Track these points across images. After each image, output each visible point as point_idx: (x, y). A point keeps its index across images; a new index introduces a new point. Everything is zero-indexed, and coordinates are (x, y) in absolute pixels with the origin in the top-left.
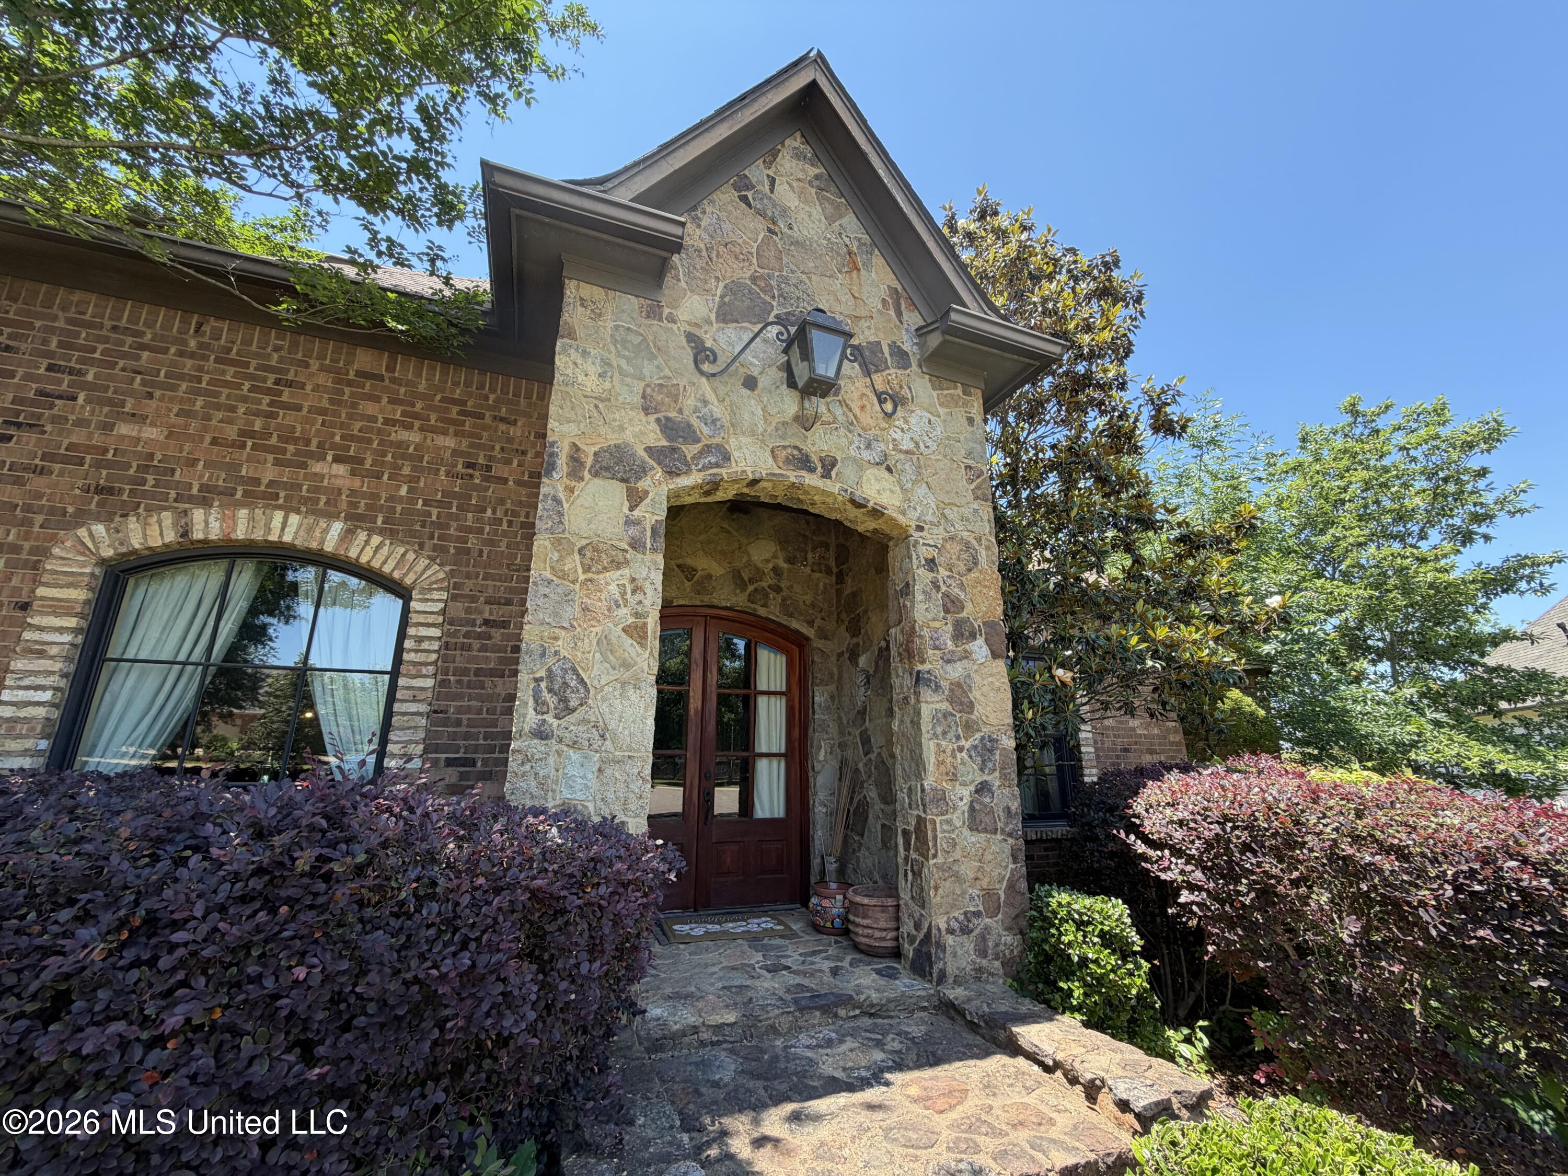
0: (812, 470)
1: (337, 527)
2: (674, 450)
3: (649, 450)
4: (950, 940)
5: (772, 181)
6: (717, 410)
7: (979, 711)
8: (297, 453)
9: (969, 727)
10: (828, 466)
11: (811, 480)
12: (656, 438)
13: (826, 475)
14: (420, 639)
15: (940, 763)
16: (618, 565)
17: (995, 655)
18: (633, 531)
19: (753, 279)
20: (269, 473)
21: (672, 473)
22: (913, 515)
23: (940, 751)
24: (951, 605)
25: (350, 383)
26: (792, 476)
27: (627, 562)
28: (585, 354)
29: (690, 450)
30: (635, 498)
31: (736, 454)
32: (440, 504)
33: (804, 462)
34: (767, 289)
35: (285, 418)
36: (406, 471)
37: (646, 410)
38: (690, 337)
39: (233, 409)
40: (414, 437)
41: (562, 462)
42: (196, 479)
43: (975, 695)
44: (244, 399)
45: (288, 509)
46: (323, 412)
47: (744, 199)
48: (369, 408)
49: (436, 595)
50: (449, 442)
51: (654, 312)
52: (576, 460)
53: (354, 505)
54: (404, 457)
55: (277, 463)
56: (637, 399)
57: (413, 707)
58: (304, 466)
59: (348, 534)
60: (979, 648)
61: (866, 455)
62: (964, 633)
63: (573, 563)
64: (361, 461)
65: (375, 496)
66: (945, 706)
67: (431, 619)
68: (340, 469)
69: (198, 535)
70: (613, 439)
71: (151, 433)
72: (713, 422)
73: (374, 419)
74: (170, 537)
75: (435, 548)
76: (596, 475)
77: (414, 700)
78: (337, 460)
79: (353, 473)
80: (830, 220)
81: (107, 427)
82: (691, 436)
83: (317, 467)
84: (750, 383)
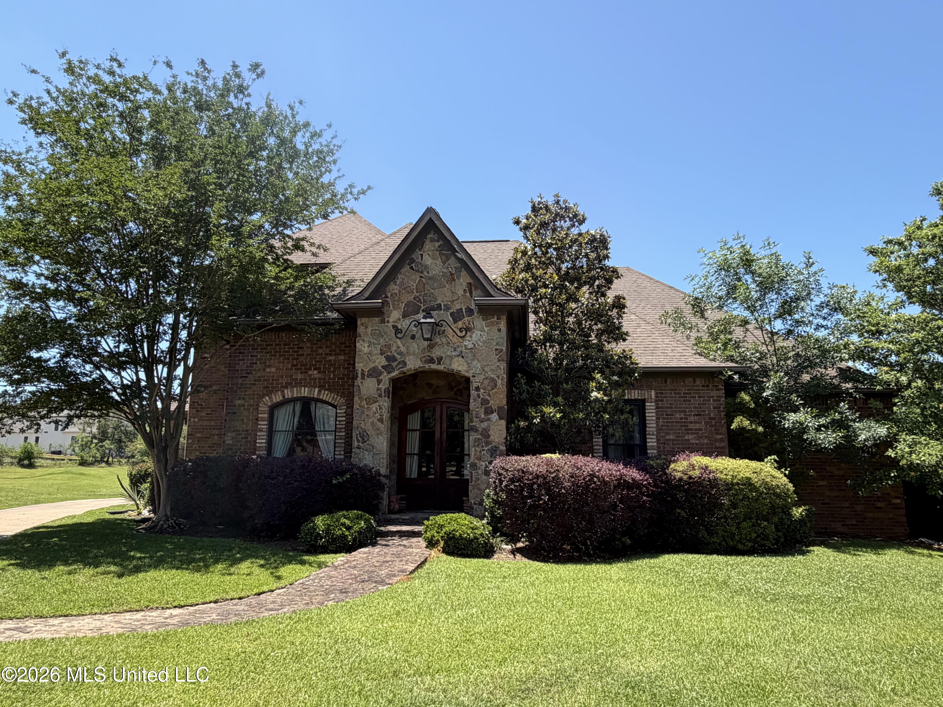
0: (433, 363)
2: (389, 365)
3: (382, 367)
5: (422, 255)
6: (403, 349)
10: (440, 360)
11: (434, 366)
12: (384, 362)
13: (439, 363)
14: (340, 421)
15: (475, 455)
17: (501, 418)
18: (379, 392)
19: (414, 298)
21: (389, 373)
22: (471, 372)
24: (485, 402)
26: (427, 366)
27: (377, 401)
28: (364, 341)
29: (394, 364)
30: (379, 382)
31: (408, 363)
33: (431, 361)
34: (419, 301)
36: (332, 369)
37: (381, 354)
38: (394, 326)
41: (359, 375)
43: (491, 432)
44: (291, 355)
45: (305, 386)
46: (309, 355)
47: (412, 268)
48: (320, 351)
49: (343, 407)
51: (383, 321)
52: (363, 374)
53: (320, 382)
57: (340, 441)
58: (307, 372)
59: (320, 391)
60: (494, 417)
61: (454, 353)
62: (489, 411)
63: (364, 403)
64: (320, 368)
65: (325, 379)
66: (479, 436)
67: (342, 415)
68: (315, 372)
70: (372, 365)
71: (273, 370)
72: (400, 353)
73: (322, 354)
74: (281, 398)
75: (342, 393)
76: (368, 377)
78: (314, 369)
79: (319, 372)
80: (444, 263)
81: (264, 370)
82: (394, 359)
83: (310, 372)
84: (413, 337)
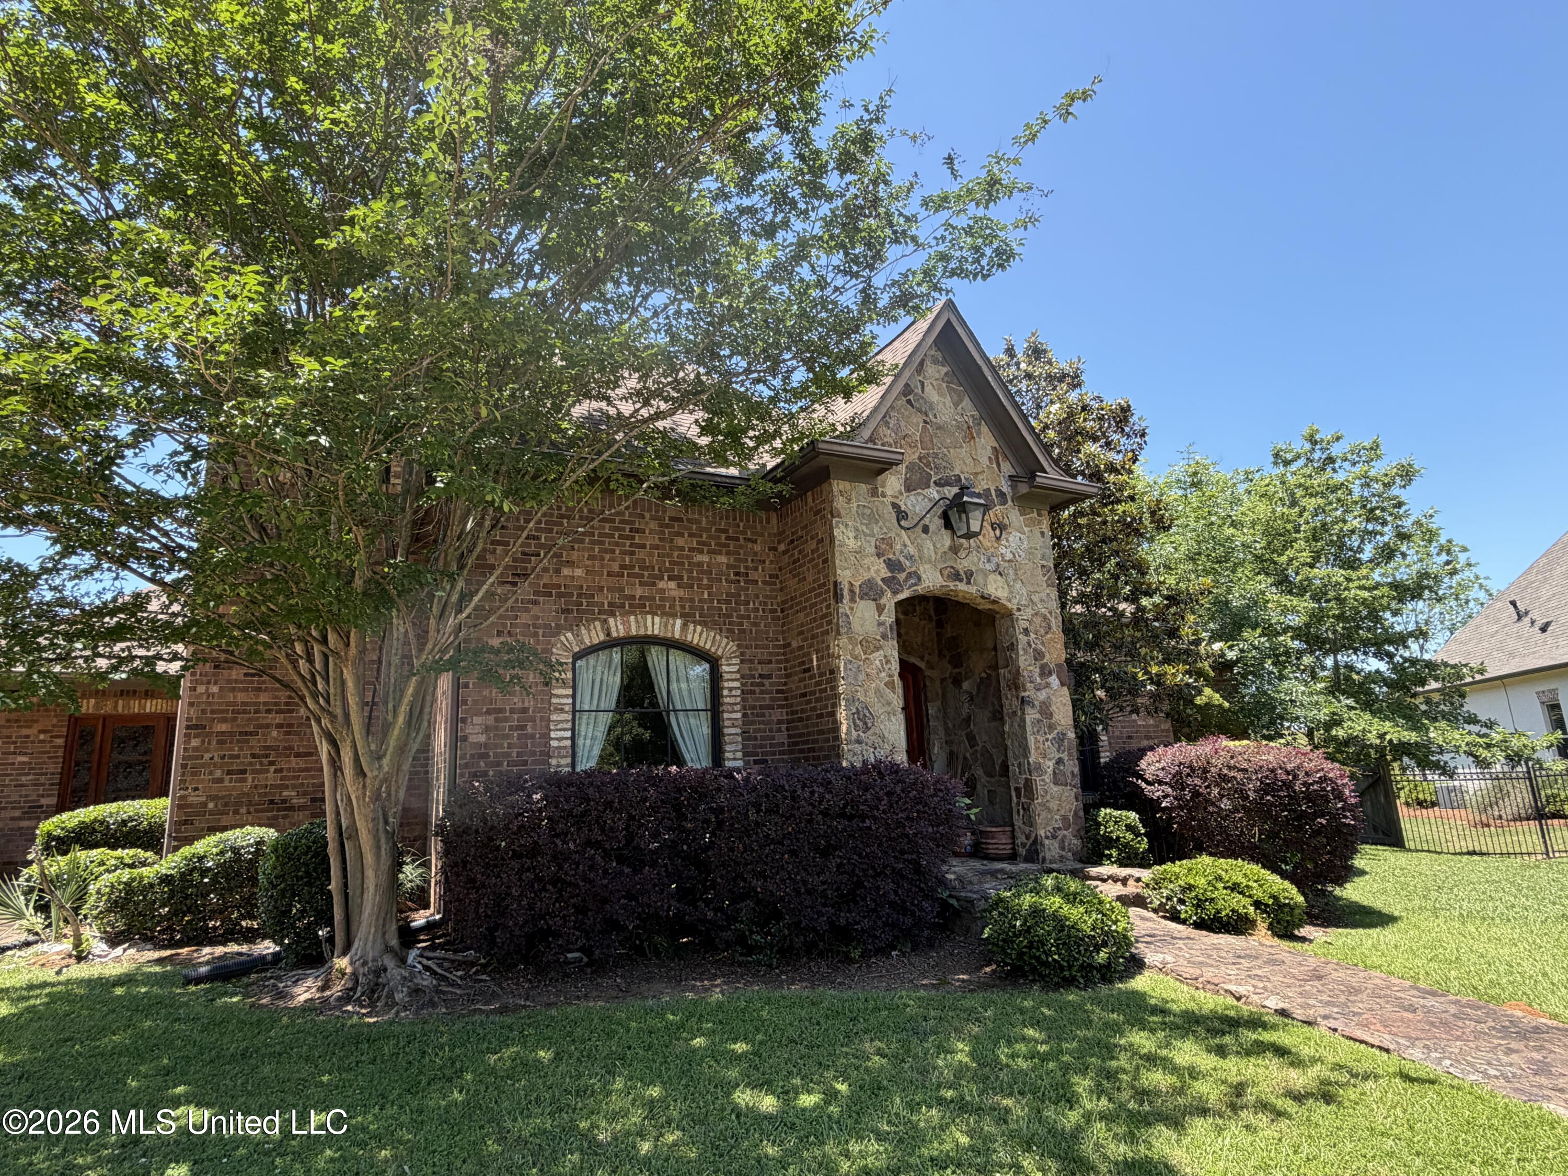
0: (961, 580)
1: (679, 622)
2: (894, 578)
3: (883, 580)
4: (1047, 842)
5: (923, 384)
6: (911, 550)
7: (1056, 717)
8: (650, 576)
9: (1051, 727)
10: (970, 575)
11: (962, 586)
12: (885, 573)
13: (969, 583)
14: (731, 689)
15: (1037, 748)
16: (877, 649)
17: (1062, 684)
18: (882, 629)
19: (920, 458)
20: (639, 592)
21: (895, 593)
22: (1015, 601)
23: (1037, 741)
24: (1039, 655)
25: (667, 526)
26: (952, 585)
27: (881, 647)
28: (847, 526)
29: (902, 576)
30: (880, 609)
31: (924, 576)
32: (728, 602)
33: (956, 576)
34: (928, 465)
35: (640, 554)
36: (705, 582)
37: (879, 555)
38: (895, 505)
39: (613, 552)
40: (705, 558)
41: (846, 592)
42: (605, 599)
43: (1053, 708)
44: (617, 544)
45: (654, 614)
46: (656, 547)
47: (909, 402)
48: (680, 541)
49: (734, 661)
50: (723, 559)
51: (874, 493)
52: (852, 591)
53: (683, 607)
54: (702, 572)
55: (641, 584)
56: (873, 550)
57: (733, 731)
58: (654, 584)
59: (685, 626)
60: (1054, 680)
61: (988, 567)
62: (1045, 672)
63: (858, 650)
64: (681, 578)
65: (692, 600)
66: (1038, 716)
67: (734, 676)
68: (672, 585)
69: (614, 634)
70: (867, 576)
71: (579, 572)
72: (910, 558)
73: (682, 549)
74: (602, 637)
75: (728, 630)
76: (862, 598)
77: (733, 726)
78: (670, 579)
79: (679, 586)
80: (956, 405)
81: (558, 571)
82: (901, 569)
83: (661, 585)
84: (926, 530)
